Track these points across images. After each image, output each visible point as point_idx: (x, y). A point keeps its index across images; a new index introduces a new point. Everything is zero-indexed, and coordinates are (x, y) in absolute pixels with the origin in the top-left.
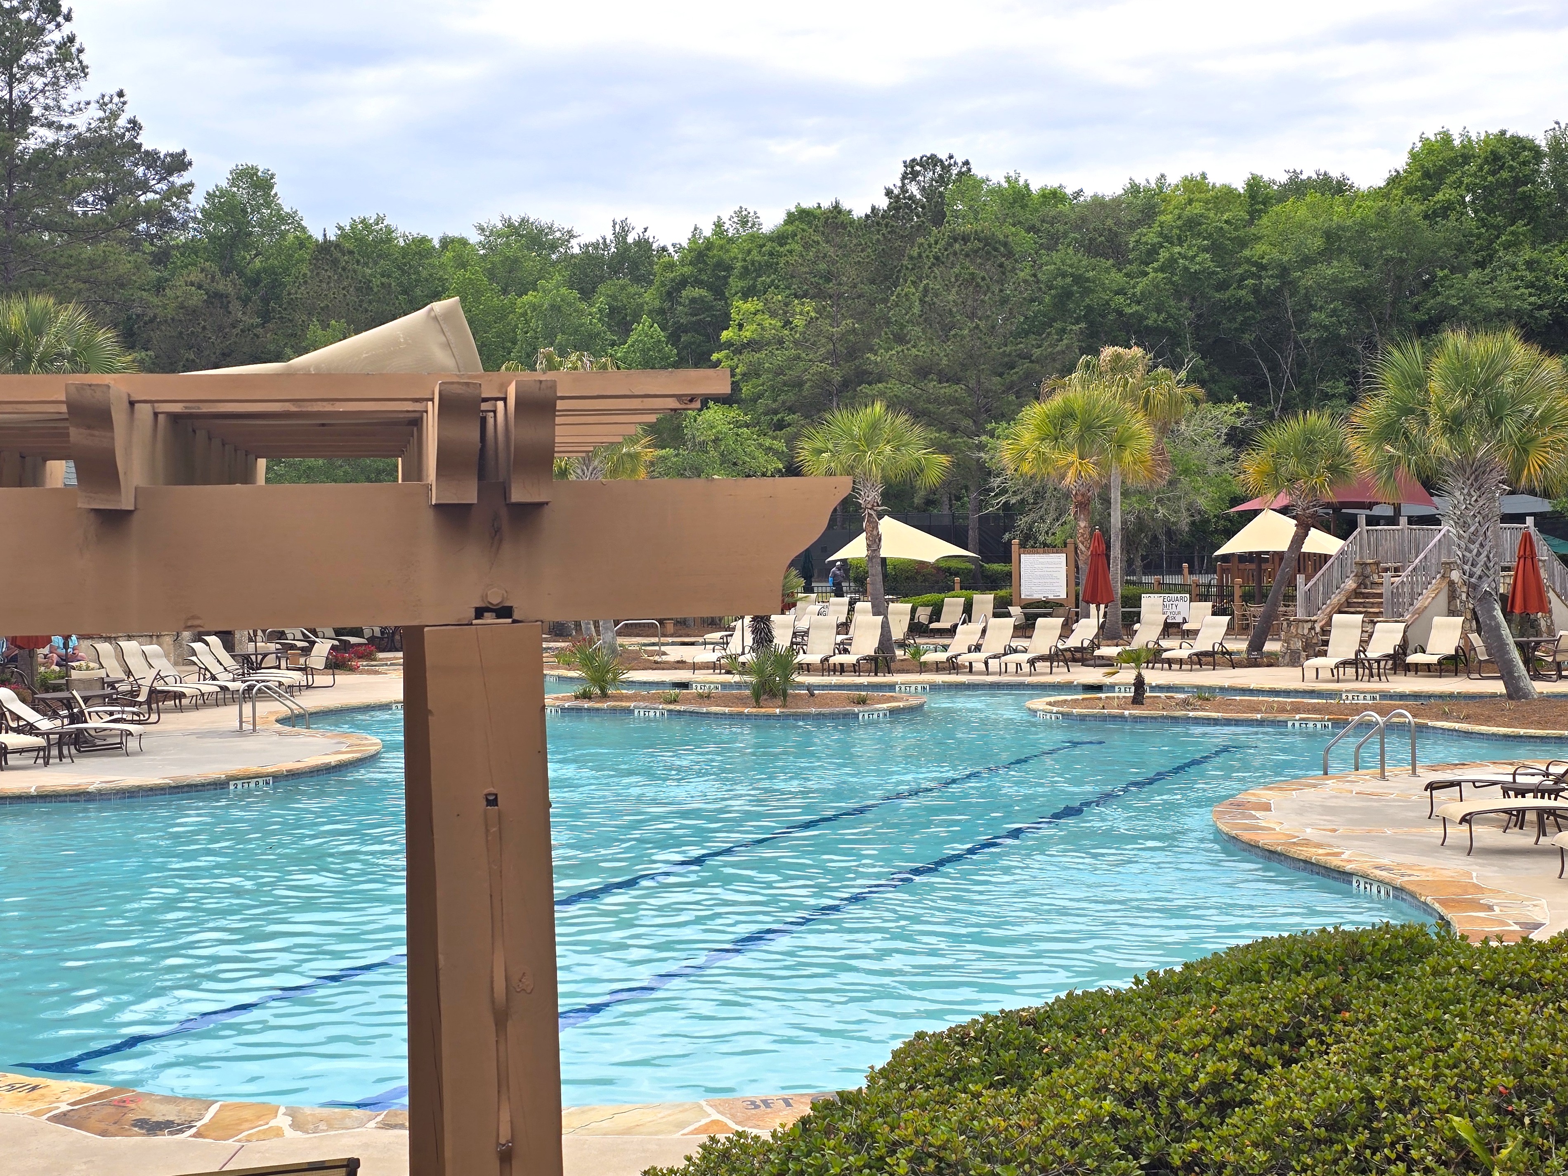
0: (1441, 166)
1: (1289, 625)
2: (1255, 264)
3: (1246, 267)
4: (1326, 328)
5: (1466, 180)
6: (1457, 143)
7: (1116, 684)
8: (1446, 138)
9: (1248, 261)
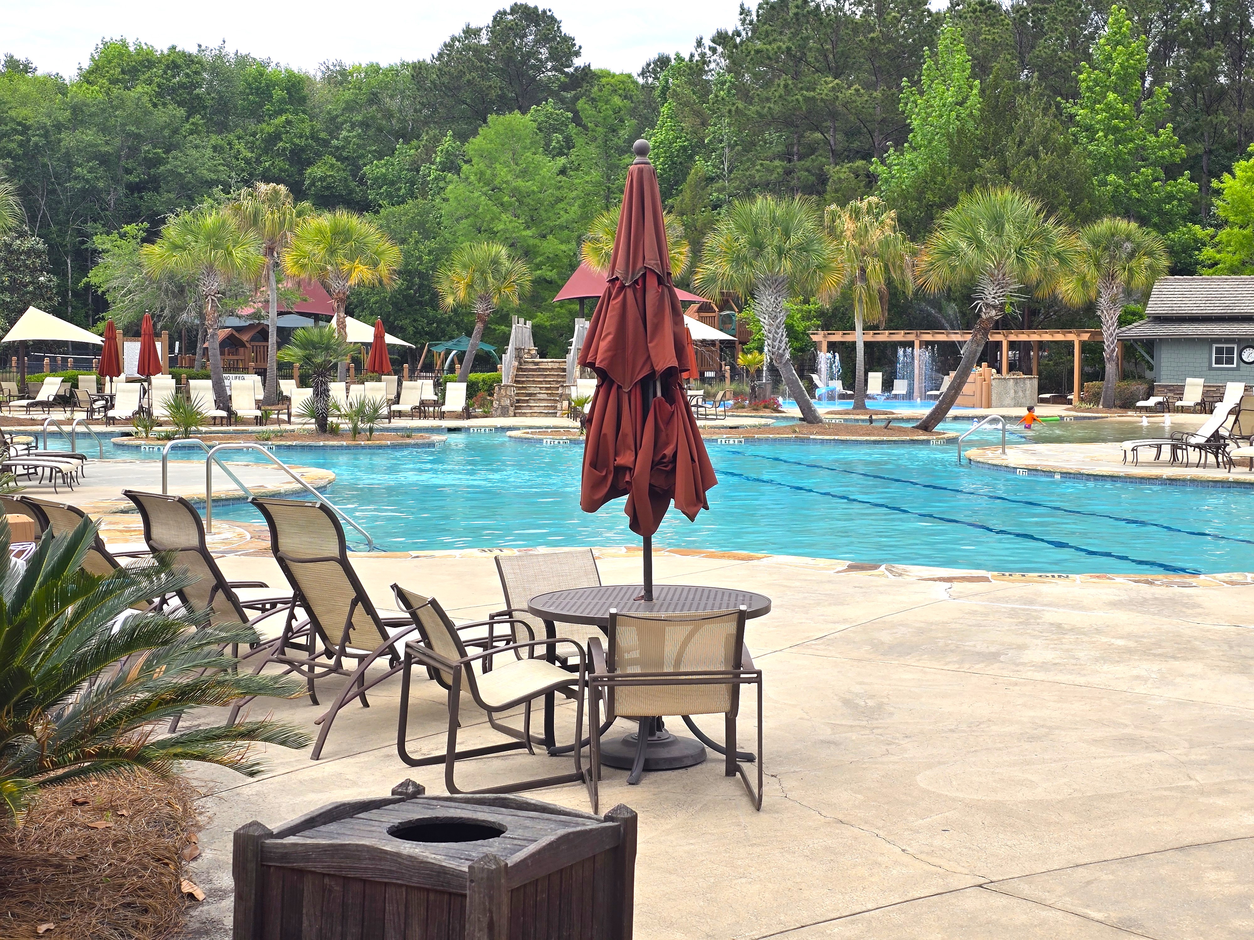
0: (134, 66)
1: (500, 389)
2: (19, 124)
3: (13, 125)
4: (87, 181)
5: (156, 80)
6: (132, 49)
7: (472, 427)
8: (124, 44)
9: (13, 120)
